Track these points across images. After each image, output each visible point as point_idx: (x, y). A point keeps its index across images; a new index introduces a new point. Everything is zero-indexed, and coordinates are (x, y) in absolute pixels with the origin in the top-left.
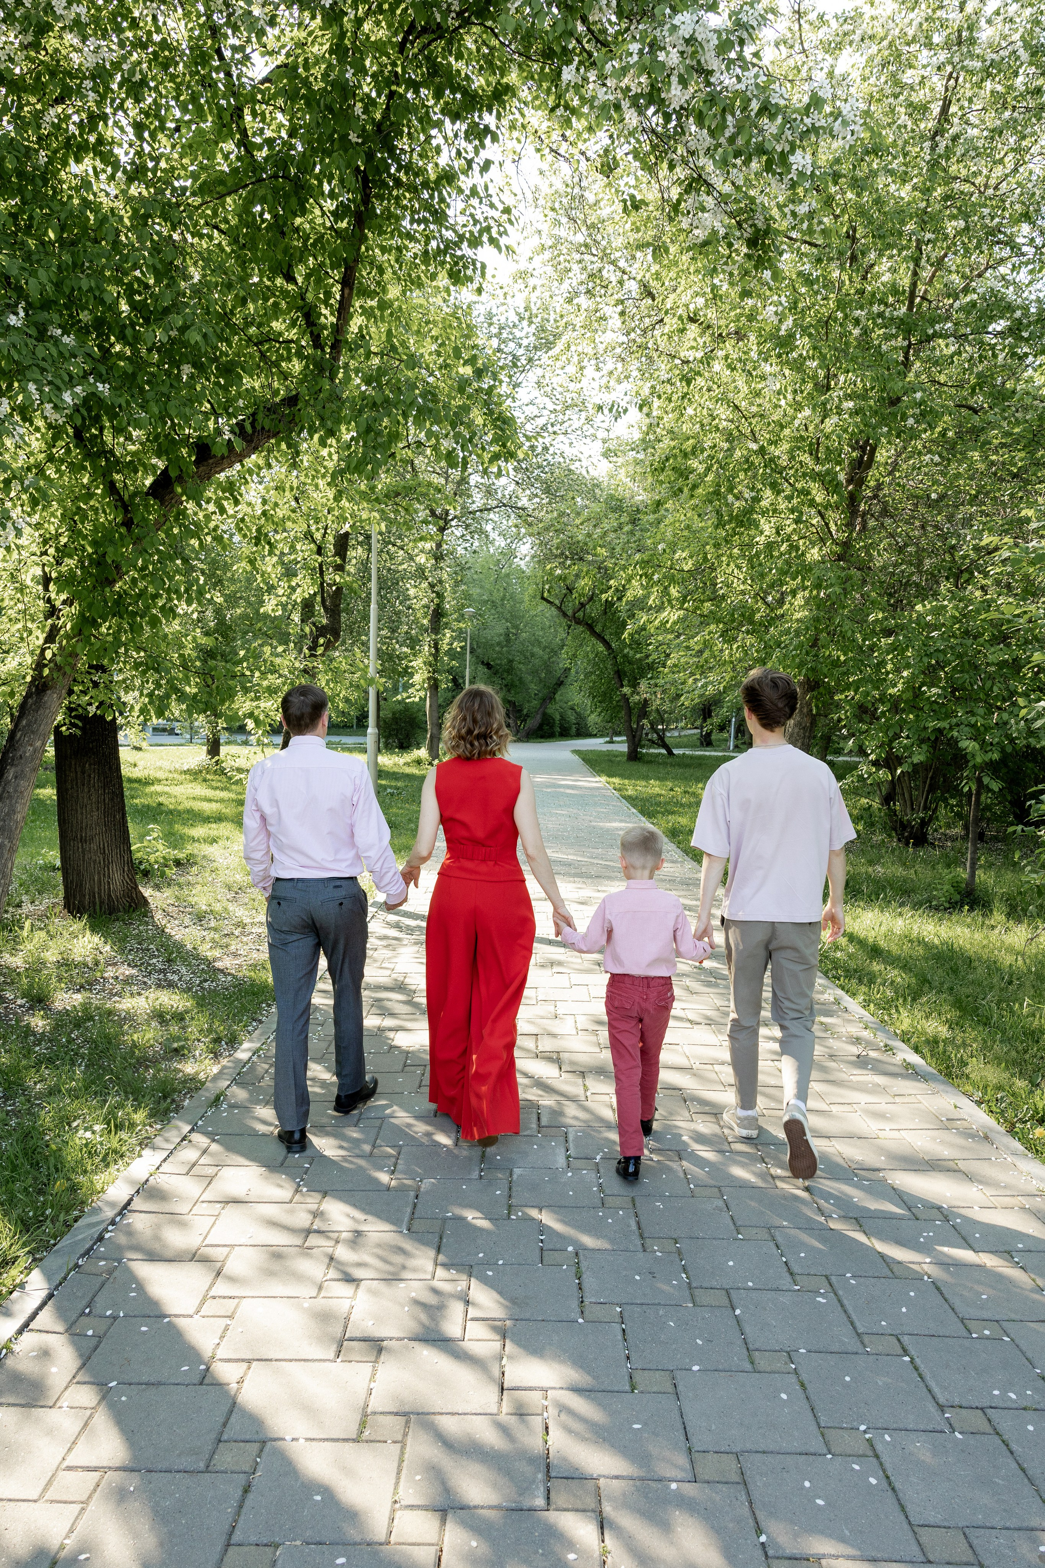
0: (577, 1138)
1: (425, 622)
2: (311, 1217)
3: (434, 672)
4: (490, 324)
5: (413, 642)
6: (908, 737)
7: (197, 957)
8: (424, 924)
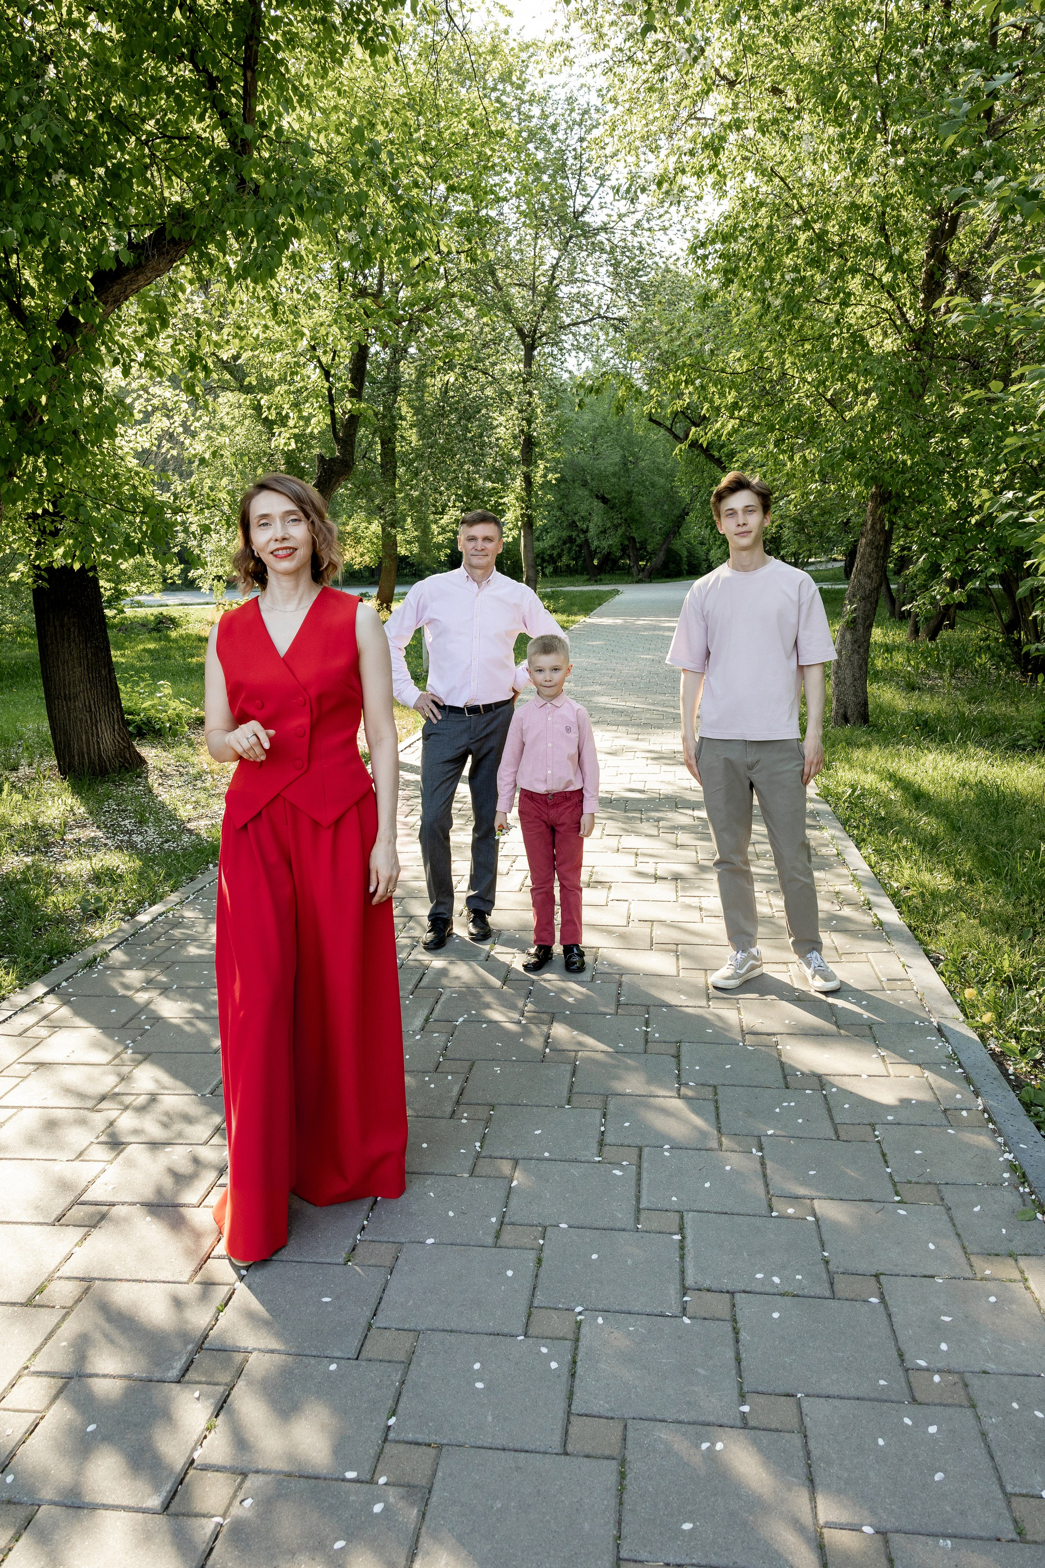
0: (451, 999)
1: (516, 453)
2: (117, 1079)
3: (528, 508)
4: (572, 110)
5: (498, 475)
6: (984, 549)
7: (172, 817)
8: (418, 778)
